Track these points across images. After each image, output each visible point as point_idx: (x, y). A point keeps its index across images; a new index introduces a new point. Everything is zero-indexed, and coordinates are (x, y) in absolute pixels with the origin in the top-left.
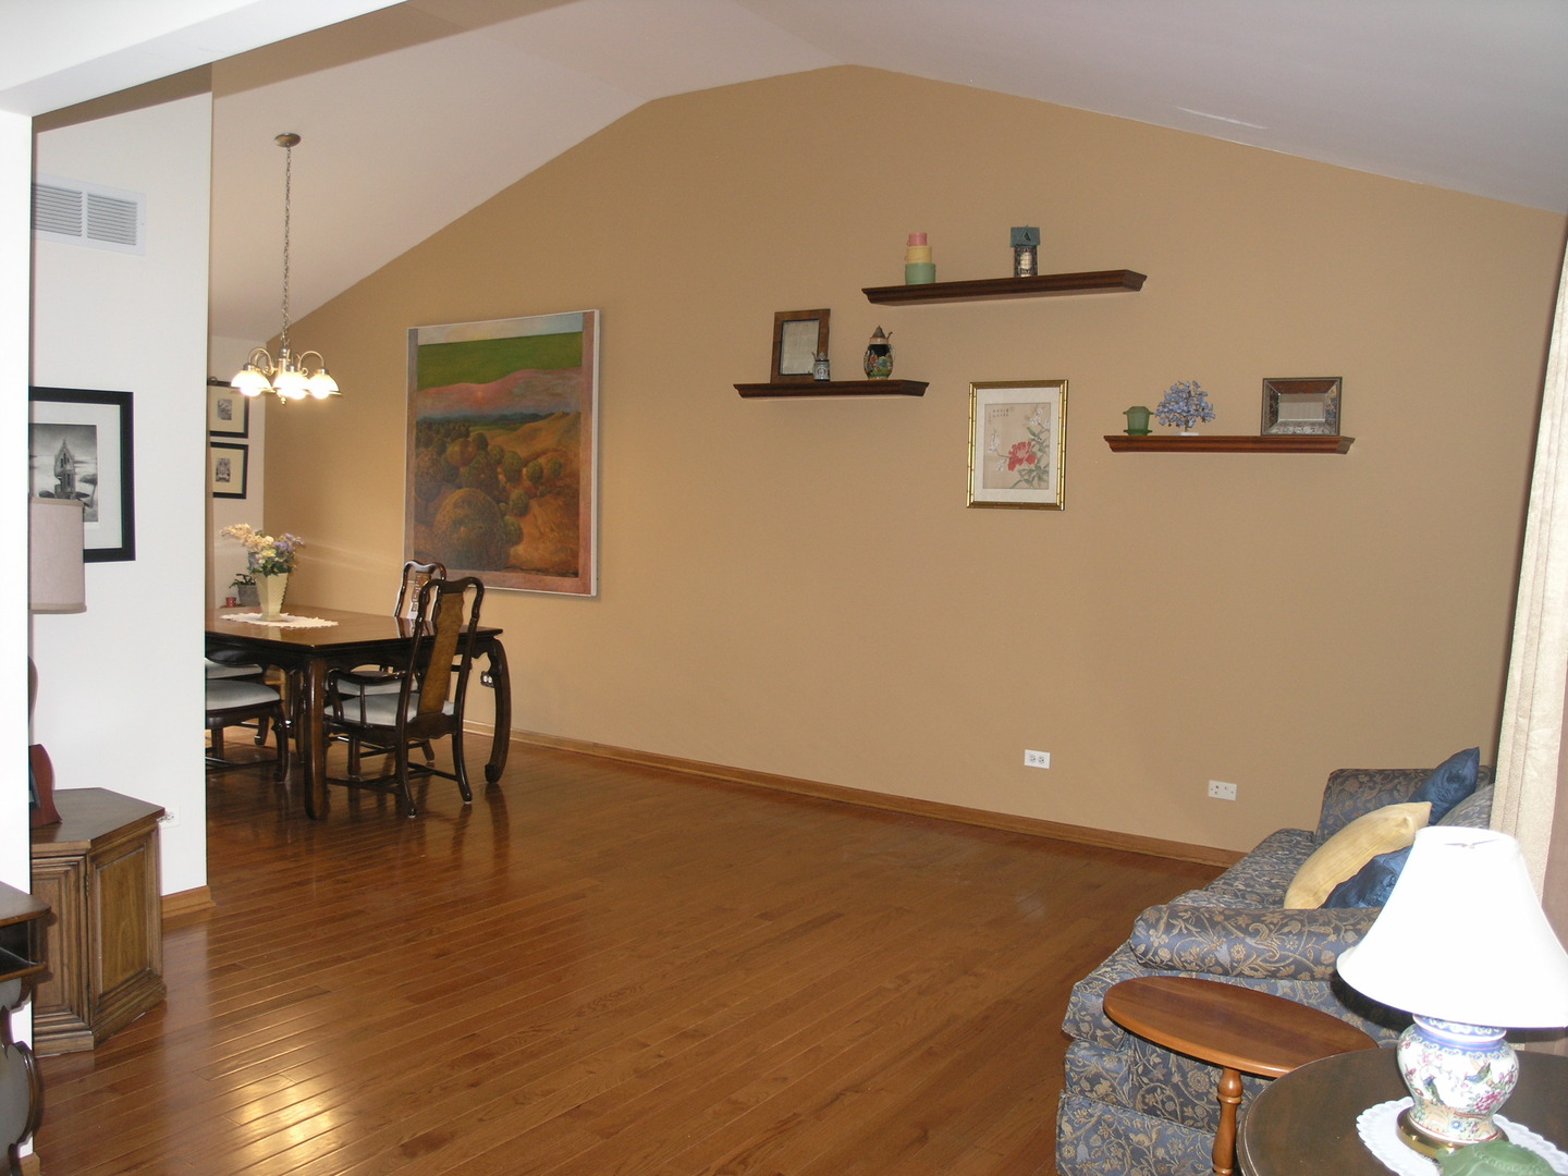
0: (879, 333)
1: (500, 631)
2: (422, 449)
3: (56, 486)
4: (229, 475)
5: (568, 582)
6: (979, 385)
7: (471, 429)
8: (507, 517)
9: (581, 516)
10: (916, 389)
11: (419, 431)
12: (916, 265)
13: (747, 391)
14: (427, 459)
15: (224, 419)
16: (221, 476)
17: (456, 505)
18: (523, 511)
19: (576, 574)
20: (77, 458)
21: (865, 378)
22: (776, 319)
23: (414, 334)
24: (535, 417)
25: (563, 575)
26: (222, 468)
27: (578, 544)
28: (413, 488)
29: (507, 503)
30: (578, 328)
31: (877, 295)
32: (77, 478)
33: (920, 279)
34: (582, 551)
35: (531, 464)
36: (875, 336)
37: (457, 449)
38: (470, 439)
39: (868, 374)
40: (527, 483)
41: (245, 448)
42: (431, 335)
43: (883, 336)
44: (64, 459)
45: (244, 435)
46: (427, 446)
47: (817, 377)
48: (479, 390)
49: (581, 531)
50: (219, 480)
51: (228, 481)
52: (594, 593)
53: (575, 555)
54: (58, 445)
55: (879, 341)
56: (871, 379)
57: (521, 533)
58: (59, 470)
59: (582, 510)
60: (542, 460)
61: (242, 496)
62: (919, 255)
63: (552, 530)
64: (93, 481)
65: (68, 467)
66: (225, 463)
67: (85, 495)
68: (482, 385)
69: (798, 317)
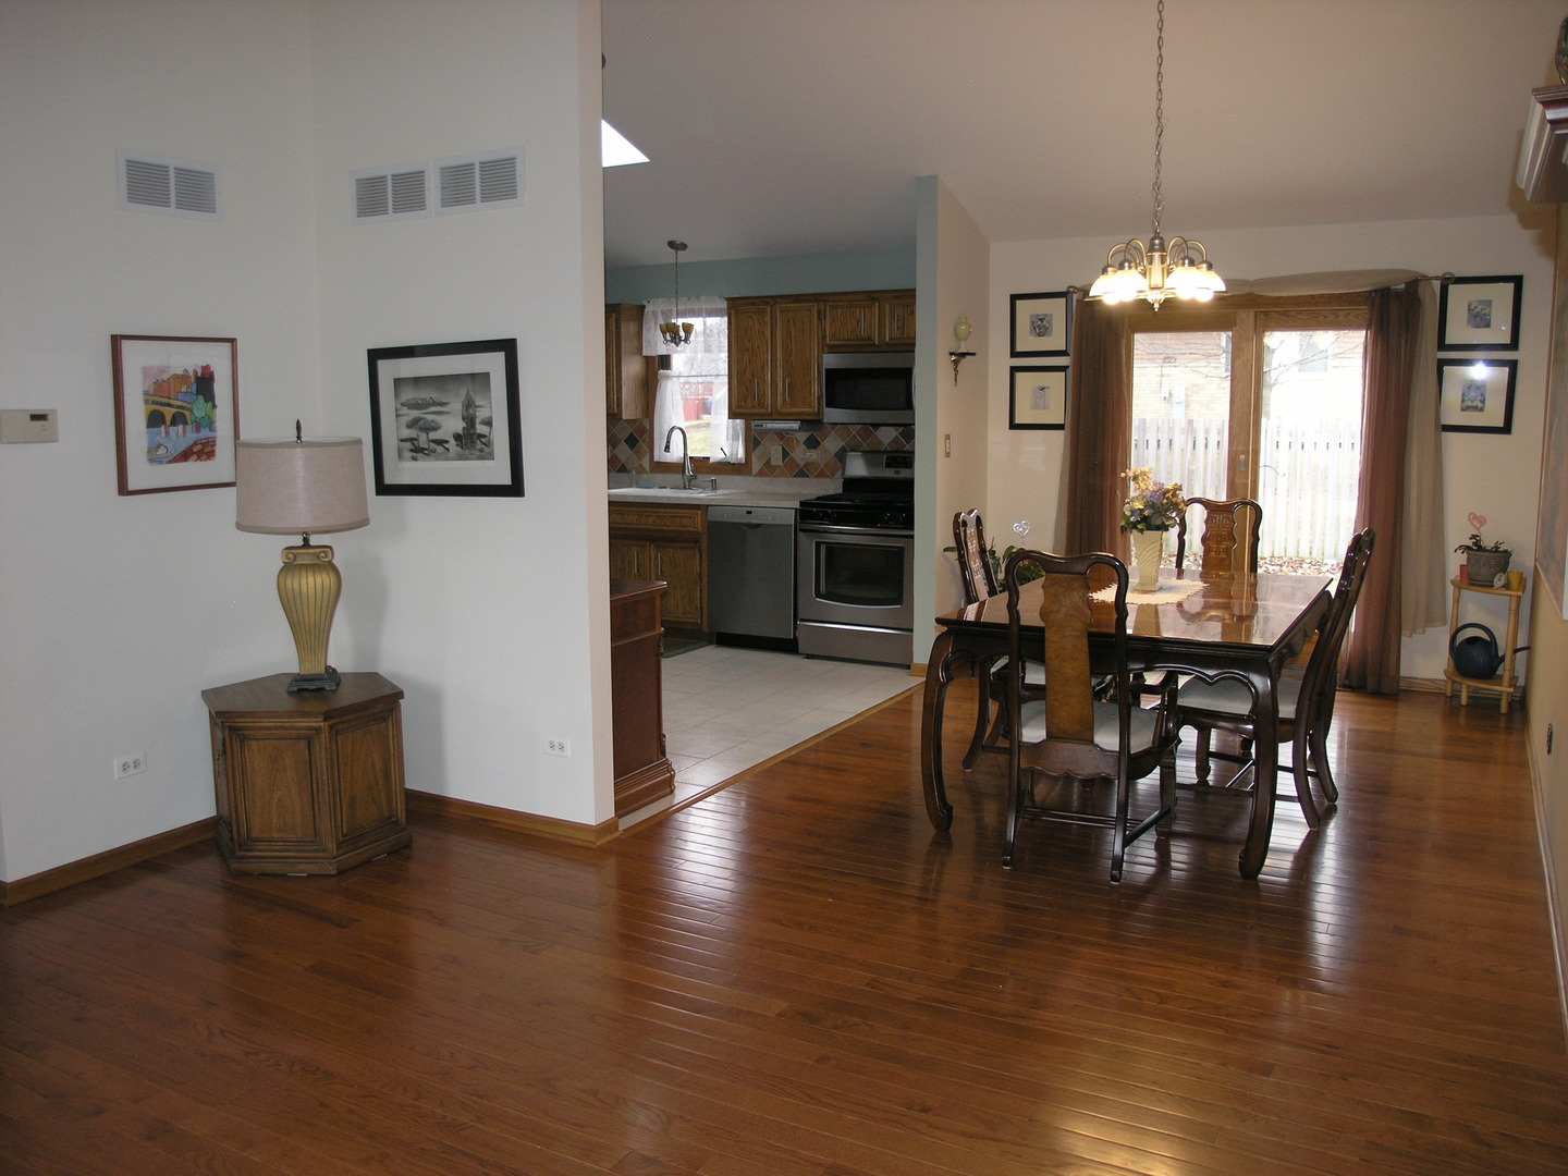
3: (464, 428)
4: (1483, 402)
16: (1470, 403)
20: (477, 403)
26: (1472, 393)
32: (478, 420)
41: (1513, 364)
44: (469, 404)
50: (1467, 409)
51: (1482, 410)
54: (463, 393)
58: (465, 414)
61: (1505, 430)
64: (489, 423)
65: (471, 411)
67: (484, 436)
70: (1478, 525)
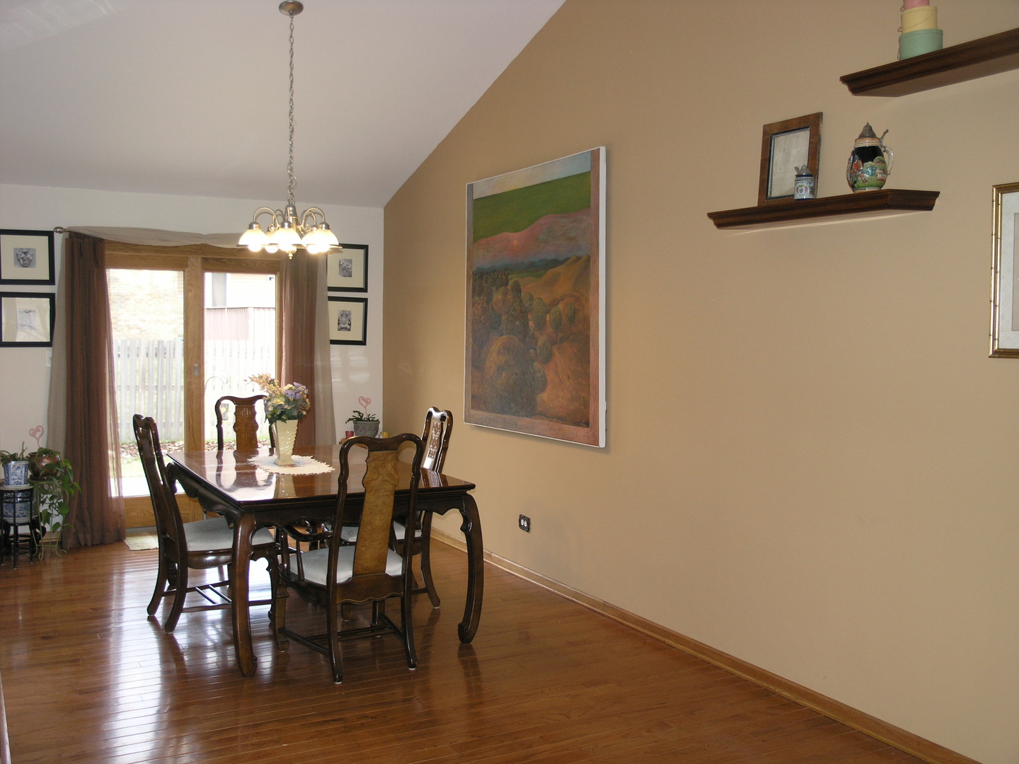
0: (868, 132)
1: (473, 486)
2: (477, 298)
4: (350, 325)
5: (582, 431)
6: (1004, 189)
7: (509, 277)
8: (535, 364)
9: (591, 365)
10: (922, 200)
11: (475, 281)
12: (912, 34)
13: (725, 219)
14: (479, 307)
15: (345, 276)
16: (342, 326)
17: (499, 353)
18: (548, 358)
19: (587, 424)
21: (849, 191)
22: (765, 133)
23: (471, 188)
24: (555, 263)
25: (577, 424)
26: (344, 319)
27: (588, 393)
28: (470, 335)
29: (535, 350)
30: (587, 169)
31: (861, 83)
33: (921, 48)
34: (592, 399)
35: (553, 310)
36: (862, 136)
37: (500, 297)
38: (509, 287)
39: (852, 187)
40: (549, 330)
41: (365, 301)
42: (484, 189)
43: (873, 136)
45: (365, 290)
46: (479, 295)
47: (798, 196)
48: (515, 238)
49: (591, 378)
50: (341, 329)
51: (349, 330)
52: (602, 444)
53: (586, 404)
55: (867, 143)
56: (857, 192)
57: (546, 380)
59: (592, 358)
60: (561, 306)
61: (363, 343)
62: (918, 20)
63: (569, 377)
66: (346, 315)
68: (516, 234)
69: (788, 127)
70: (365, 404)
